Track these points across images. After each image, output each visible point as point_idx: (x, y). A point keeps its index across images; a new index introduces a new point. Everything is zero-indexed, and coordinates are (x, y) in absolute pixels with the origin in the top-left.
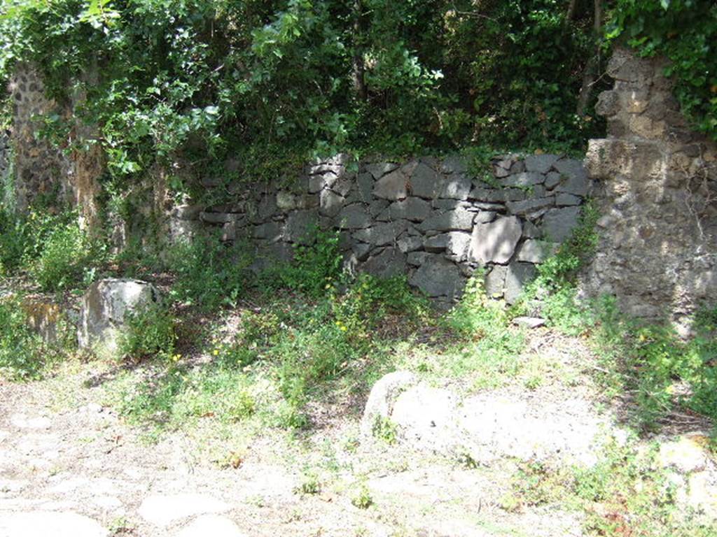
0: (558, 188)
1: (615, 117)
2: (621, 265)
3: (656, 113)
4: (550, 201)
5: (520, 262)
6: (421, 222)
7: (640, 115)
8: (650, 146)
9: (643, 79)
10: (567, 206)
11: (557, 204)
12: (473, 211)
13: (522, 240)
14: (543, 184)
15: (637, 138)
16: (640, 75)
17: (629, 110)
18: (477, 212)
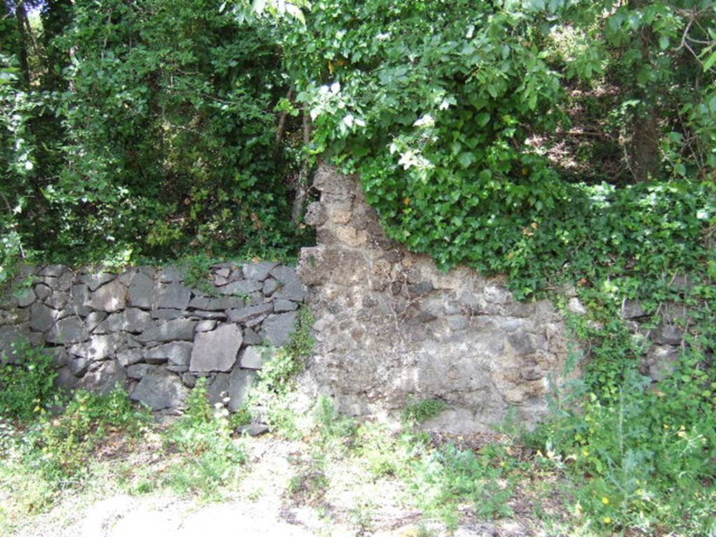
0: (275, 295)
1: (323, 227)
2: (337, 366)
3: (359, 223)
4: (269, 307)
5: (242, 368)
6: (140, 333)
7: (346, 225)
8: (356, 254)
9: (345, 192)
10: (284, 312)
11: (276, 310)
12: (194, 320)
13: (243, 347)
14: (261, 291)
15: (344, 246)
16: (344, 188)
17: (335, 220)
18: (198, 320)
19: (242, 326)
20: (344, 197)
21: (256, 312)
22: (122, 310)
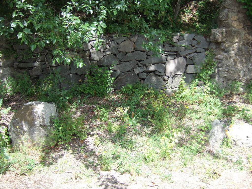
0: (196, 46)
1: (227, 21)
2: (227, 71)
3: (240, 20)
4: (195, 51)
5: (187, 73)
6: (143, 61)
7: (235, 21)
8: (238, 31)
9: (236, 9)
10: (201, 52)
11: (198, 51)
12: (165, 56)
13: (187, 66)
14: (191, 44)
15: (234, 29)
16: (236, 7)
17: (232, 19)
18: (167, 56)
19: (185, 57)
20: (235, 11)
21: (190, 52)
22: (134, 52)
